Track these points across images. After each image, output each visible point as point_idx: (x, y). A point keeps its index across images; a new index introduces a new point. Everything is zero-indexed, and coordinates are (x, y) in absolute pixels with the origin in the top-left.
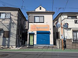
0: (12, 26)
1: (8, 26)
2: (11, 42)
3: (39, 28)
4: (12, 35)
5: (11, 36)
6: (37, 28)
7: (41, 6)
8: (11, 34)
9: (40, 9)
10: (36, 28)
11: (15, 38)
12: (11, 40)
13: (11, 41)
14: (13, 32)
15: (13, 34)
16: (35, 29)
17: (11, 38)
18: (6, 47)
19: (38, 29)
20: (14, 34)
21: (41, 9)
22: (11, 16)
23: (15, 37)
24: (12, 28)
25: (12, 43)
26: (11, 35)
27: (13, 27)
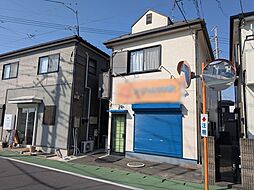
0: (62, 93)
2: (58, 138)
3: (143, 93)
4: (62, 117)
5: (58, 122)
6: (136, 93)
8: (59, 116)
9: (147, 23)
10: (133, 92)
12: (58, 132)
13: (59, 135)
17: (59, 125)
18: (49, 150)
19: (138, 97)
21: (150, 22)
23: (67, 125)
24: (62, 98)
26: (59, 119)
27: (65, 95)
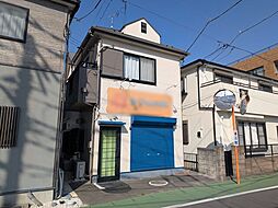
0: (35, 83)
1: (10, 79)
2: (27, 171)
3: (141, 105)
4: (37, 132)
5: (26, 141)
6: (133, 103)
7: (143, 21)
8: (29, 129)
9: (142, 31)
10: (128, 102)
11: (51, 150)
13: (30, 166)
14: (39, 118)
15: (40, 127)
16: (124, 106)
19: (136, 109)
20: (45, 125)
21: (145, 32)
22: (31, 30)
24: (35, 95)
25: (34, 176)
26: (30, 136)
27: (44, 91)
